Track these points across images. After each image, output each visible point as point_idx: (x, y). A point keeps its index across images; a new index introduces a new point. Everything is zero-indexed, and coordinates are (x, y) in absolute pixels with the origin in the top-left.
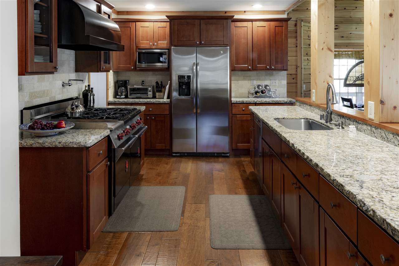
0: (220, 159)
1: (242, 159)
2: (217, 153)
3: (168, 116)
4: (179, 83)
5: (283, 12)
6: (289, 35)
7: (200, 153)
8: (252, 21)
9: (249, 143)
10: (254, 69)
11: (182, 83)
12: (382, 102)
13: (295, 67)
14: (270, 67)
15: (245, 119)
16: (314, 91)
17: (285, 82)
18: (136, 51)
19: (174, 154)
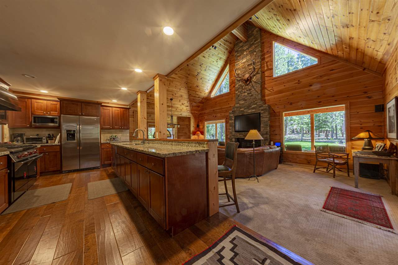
0: (95, 170)
1: (107, 168)
2: (93, 168)
3: (59, 152)
4: (67, 134)
5: (127, 105)
6: (130, 116)
7: (81, 169)
8: (112, 107)
9: (111, 161)
10: (113, 128)
11: (69, 134)
12: (160, 132)
13: (133, 130)
14: (121, 127)
15: (108, 150)
16: (139, 134)
17: (128, 135)
18: (31, 116)
19: (64, 172)
